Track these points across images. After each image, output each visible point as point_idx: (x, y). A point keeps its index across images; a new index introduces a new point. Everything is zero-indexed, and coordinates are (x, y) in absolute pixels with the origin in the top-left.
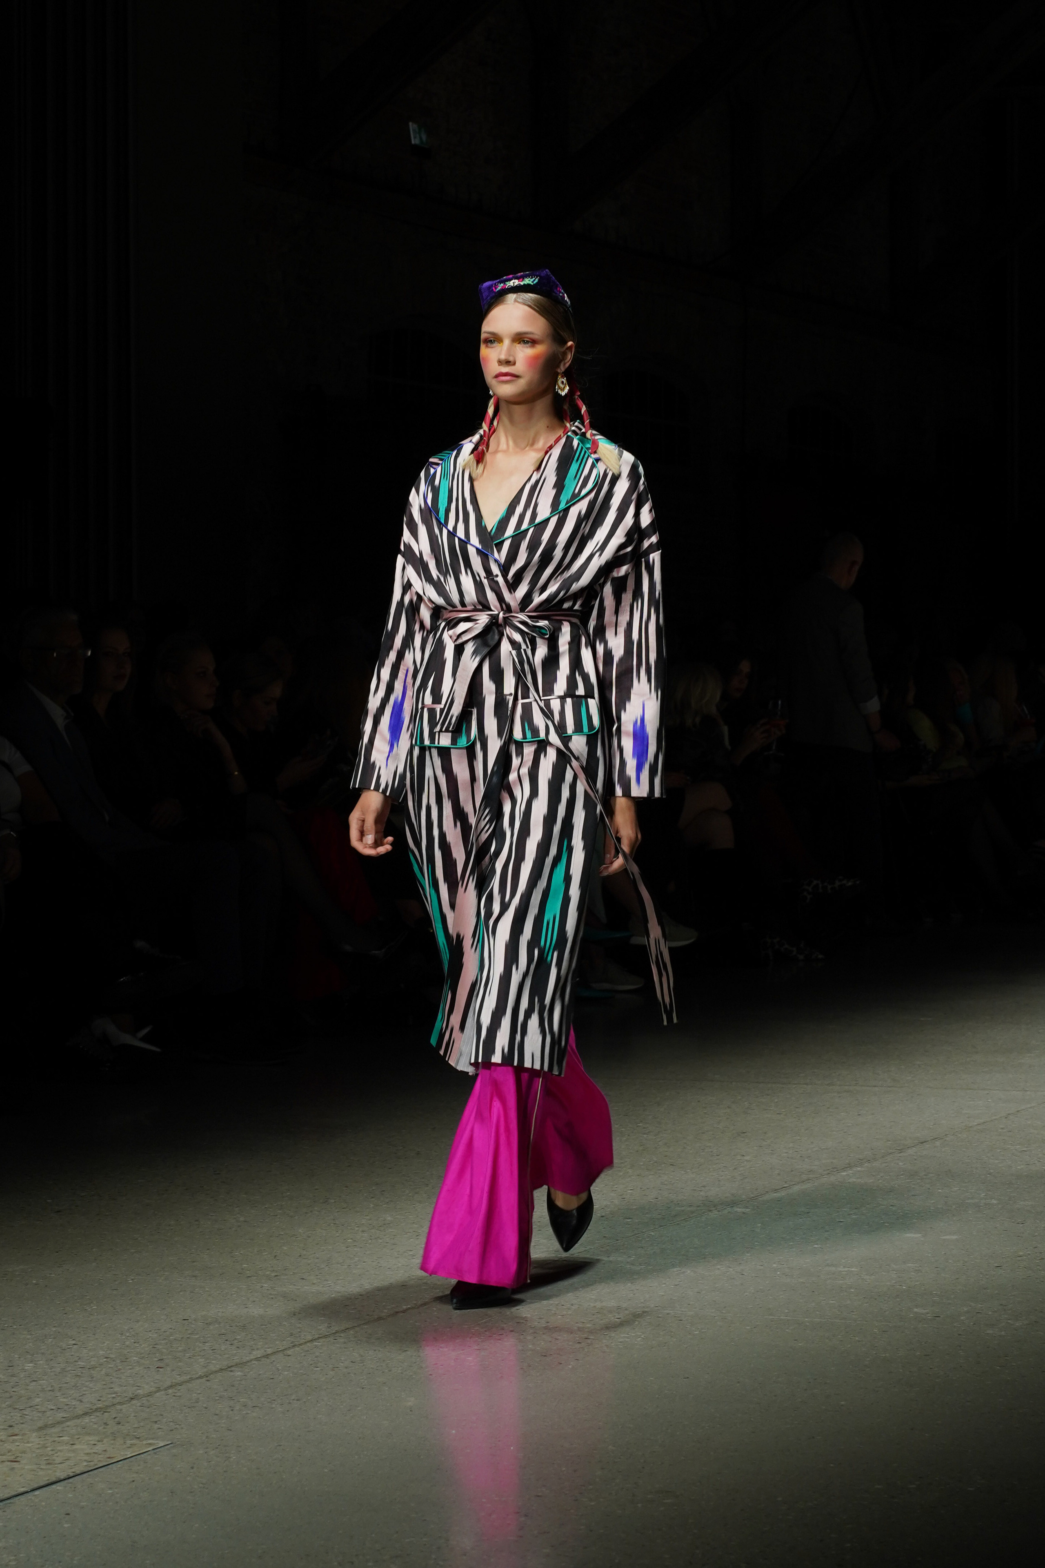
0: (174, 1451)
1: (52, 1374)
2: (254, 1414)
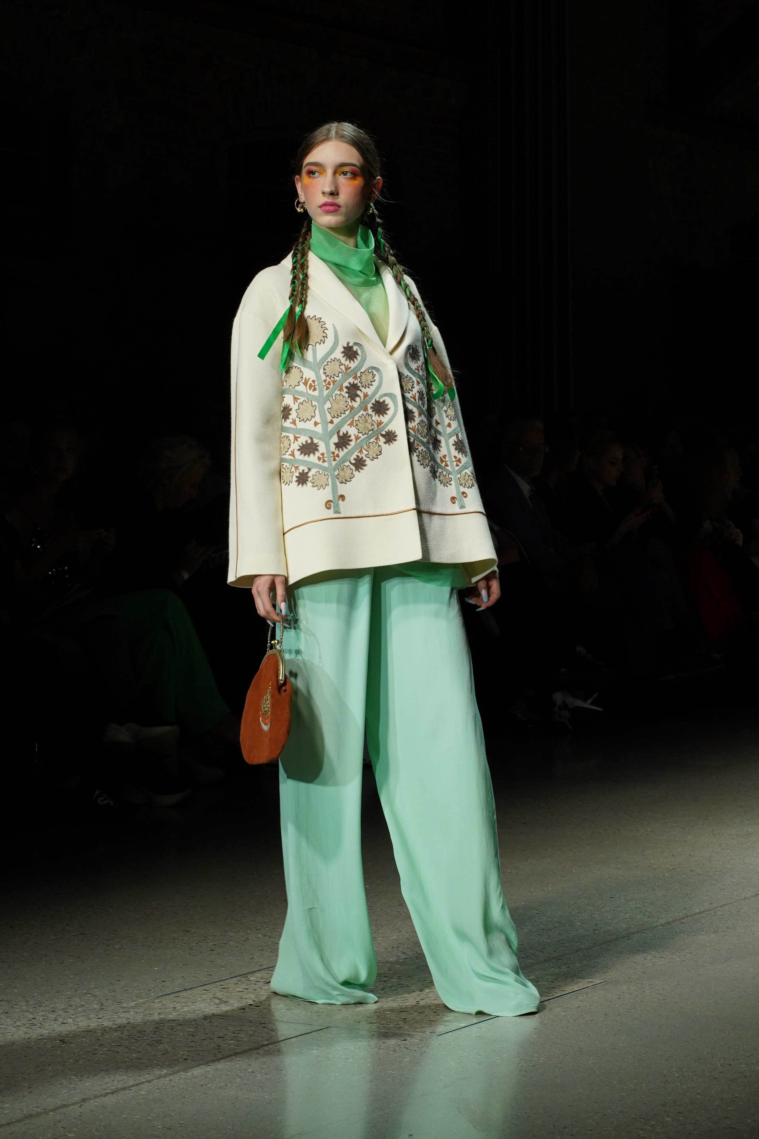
0: (606, 987)
2: (661, 963)
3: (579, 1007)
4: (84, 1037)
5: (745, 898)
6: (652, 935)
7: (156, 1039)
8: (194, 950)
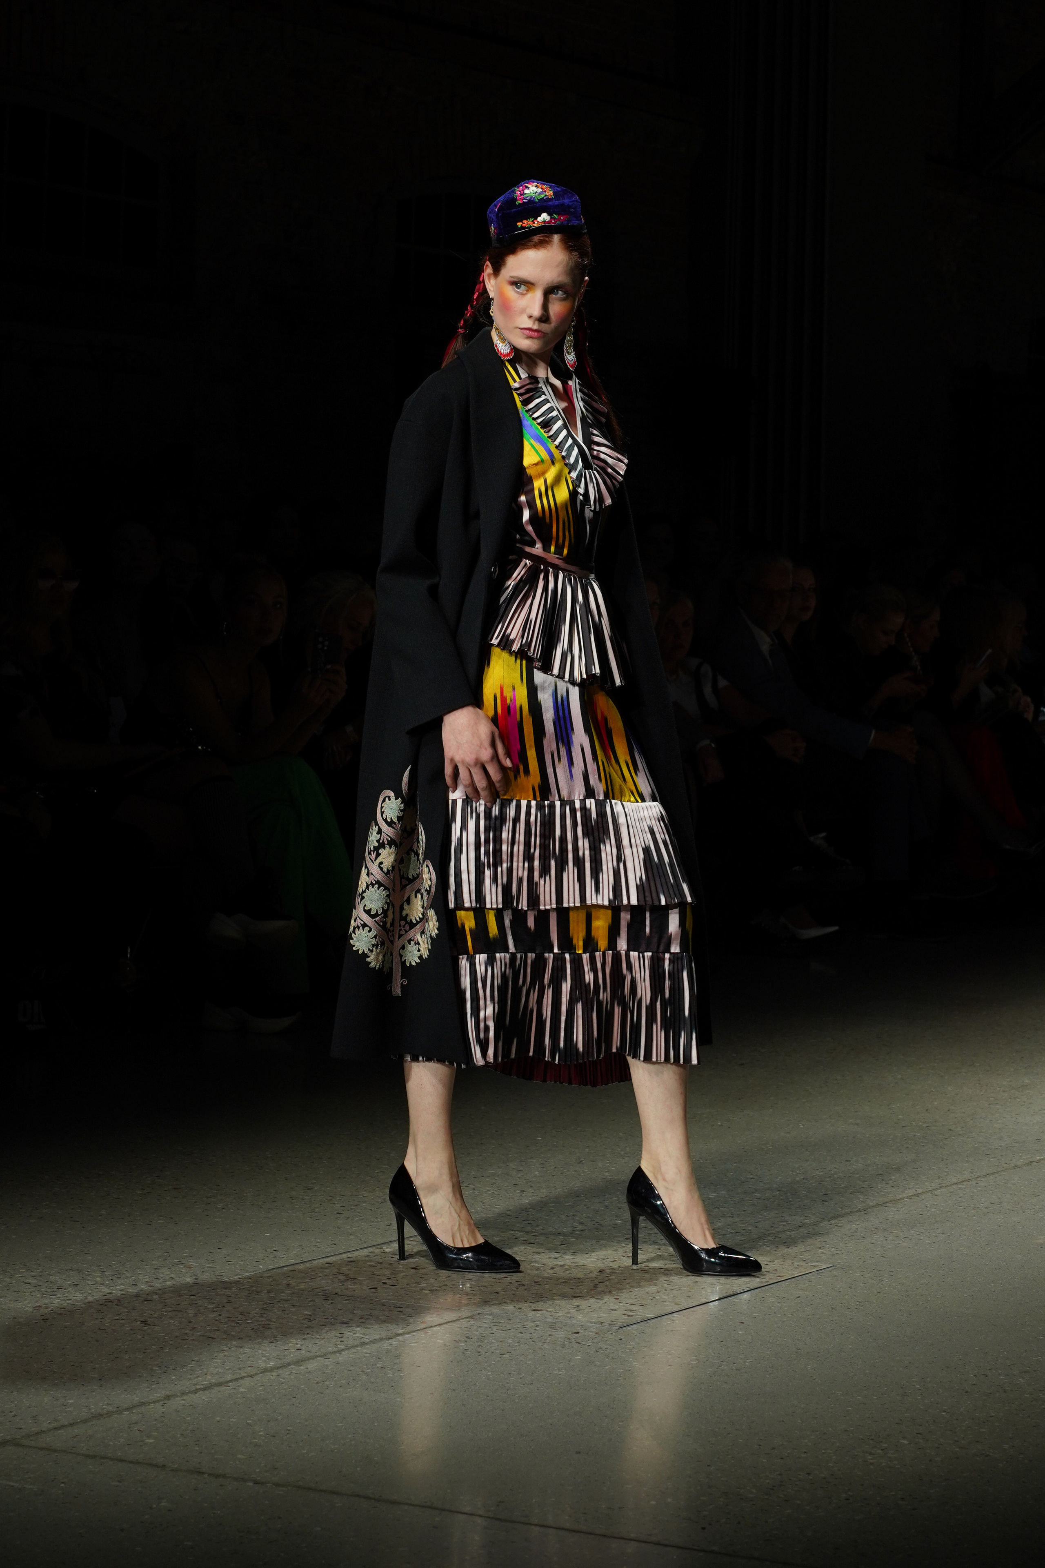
0: (835, 1273)
1: (732, 1202)
2: (905, 1244)
3: (799, 1297)
4: (172, 1318)
5: (1016, 1167)
6: (895, 1209)
7: (263, 1323)
8: (316, 1213)
